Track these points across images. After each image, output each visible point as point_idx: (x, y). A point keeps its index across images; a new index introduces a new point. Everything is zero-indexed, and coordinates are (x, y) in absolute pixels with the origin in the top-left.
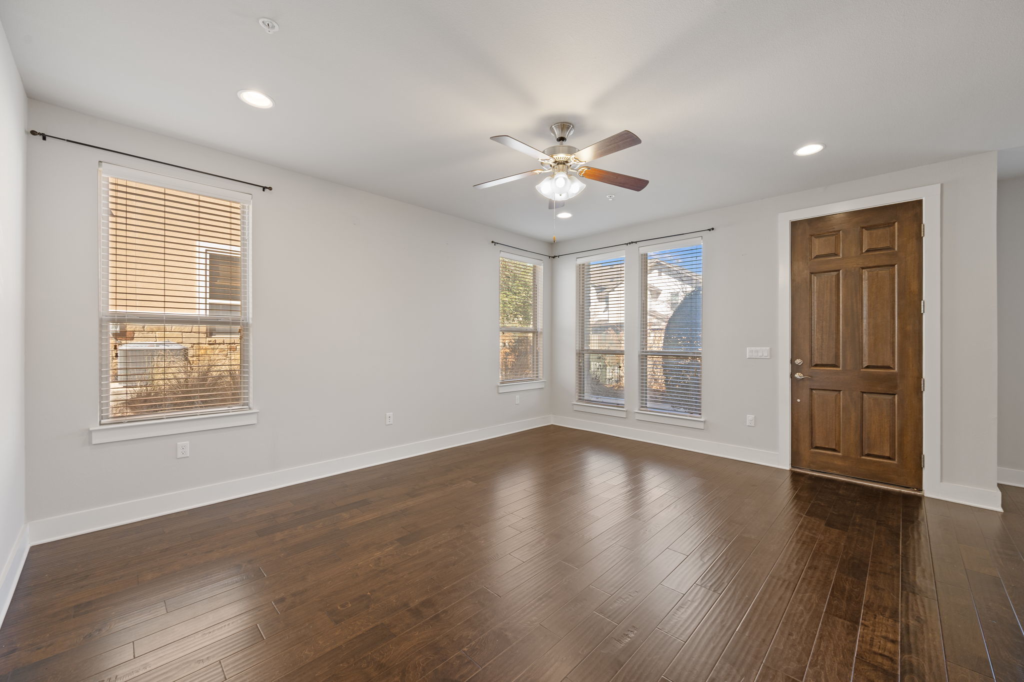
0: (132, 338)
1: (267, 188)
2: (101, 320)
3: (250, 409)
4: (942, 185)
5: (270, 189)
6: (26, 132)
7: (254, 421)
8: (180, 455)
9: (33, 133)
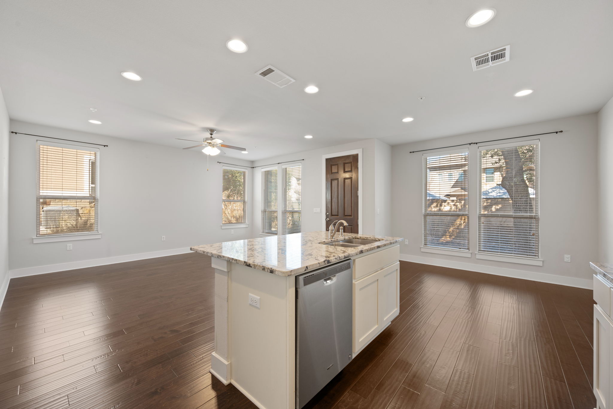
0: (49, 205)
1: (106, 146)
2: (37, 198)
3: (98, 232)
4: (363, 149)
5: (107, 146)
6: (10, 132)
7: (100, 237)
8: (68, 249)
9: (12, 132)
